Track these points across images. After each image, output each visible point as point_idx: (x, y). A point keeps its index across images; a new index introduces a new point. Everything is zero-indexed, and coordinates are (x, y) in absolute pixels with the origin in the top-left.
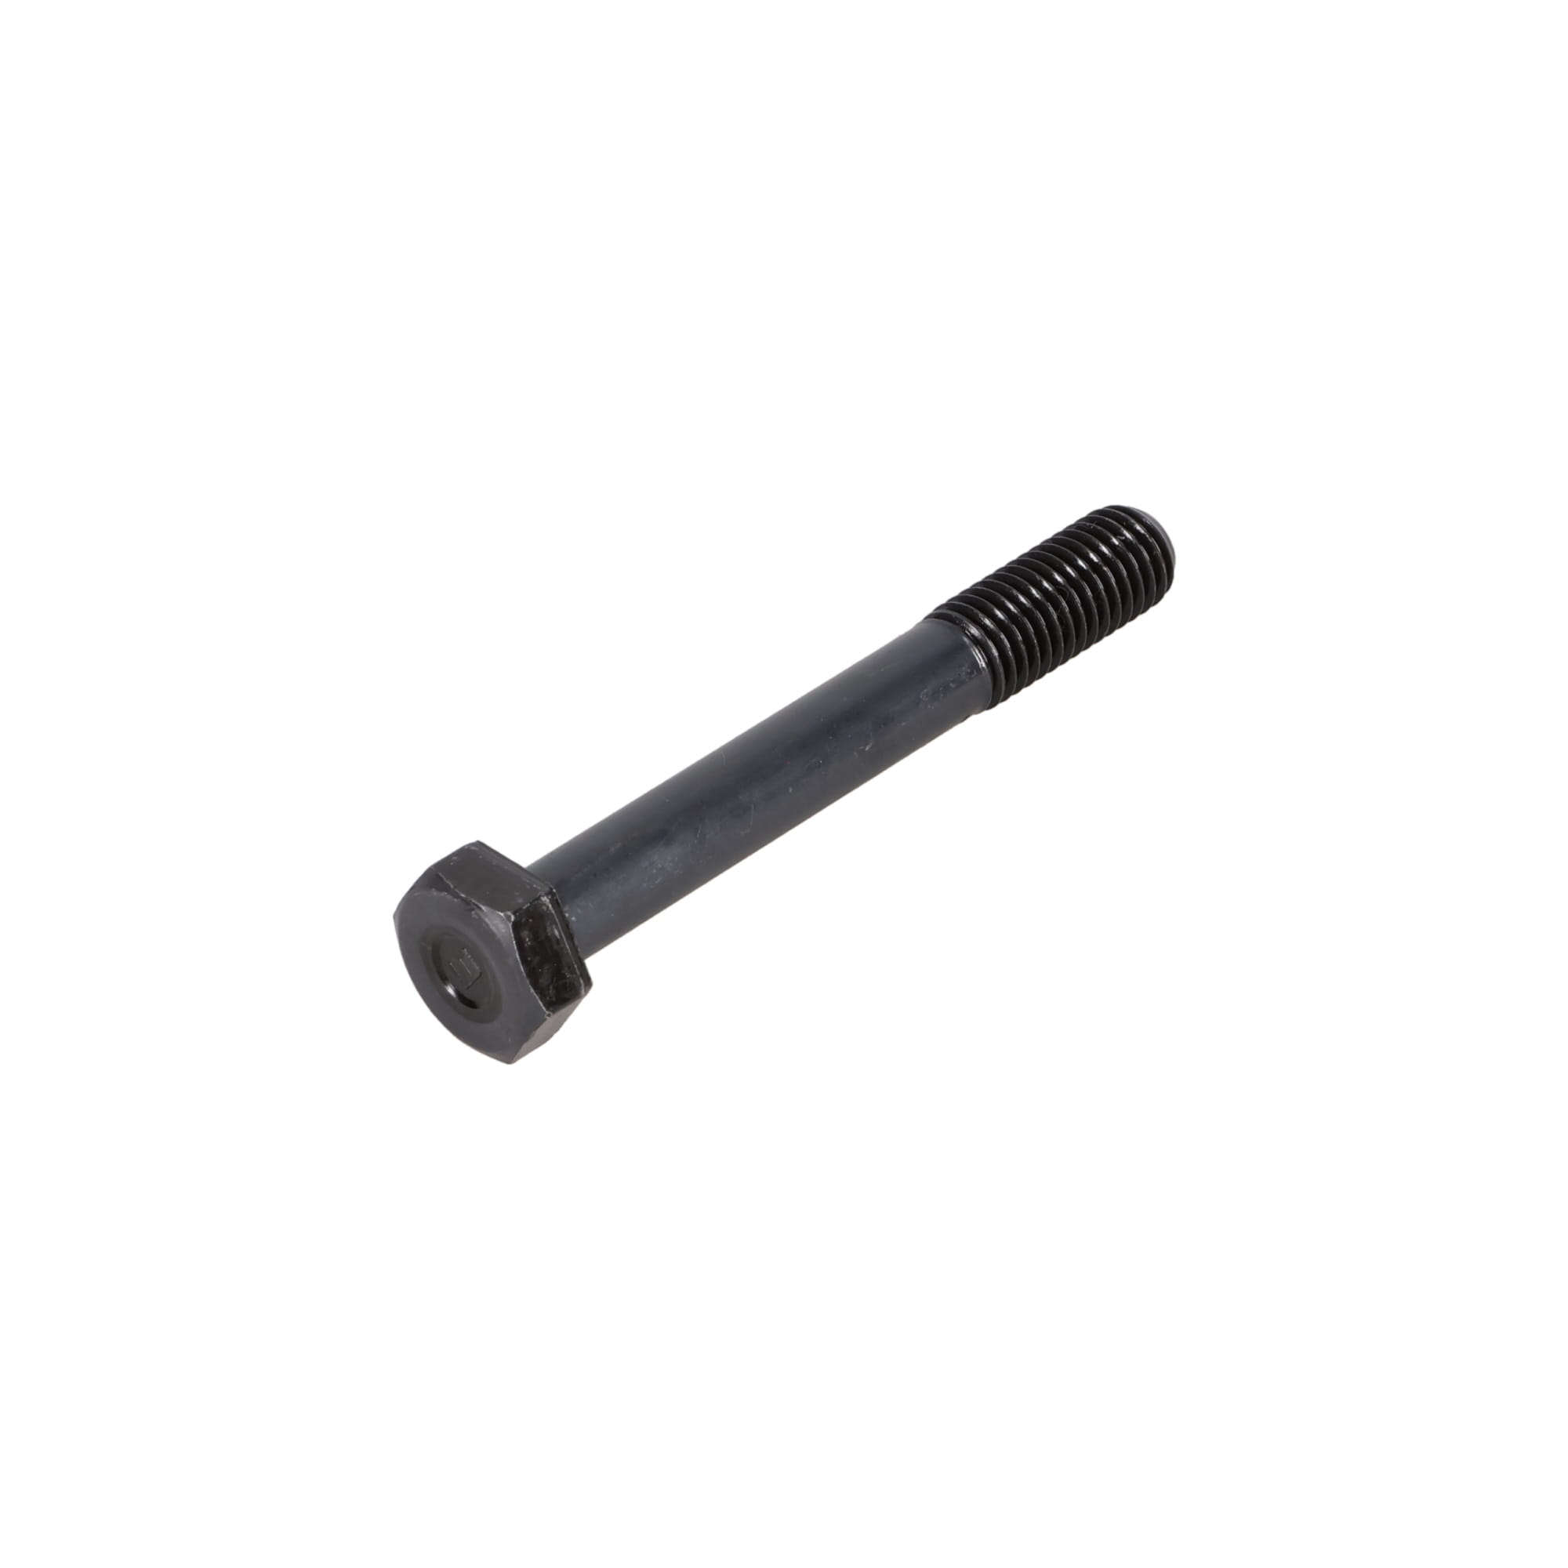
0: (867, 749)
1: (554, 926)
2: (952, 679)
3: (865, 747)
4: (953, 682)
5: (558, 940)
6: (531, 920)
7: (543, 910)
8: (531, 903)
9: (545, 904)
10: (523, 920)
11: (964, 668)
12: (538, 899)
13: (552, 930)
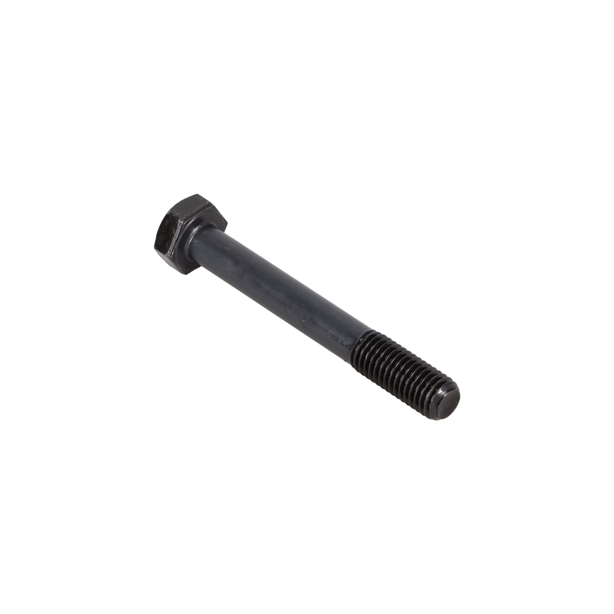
0: (303, 321)
1: (175, 230)
2: (341, 339)
3: (303, 320)
4: (340, 341)
5: (173, 234)
6: (171, 220)
7: (176, 223)
8: (176, 217)
9: (178, 222)
10: (170, 218)
11: (347, 342)
12: (178, 219)
13: (173, 230)
